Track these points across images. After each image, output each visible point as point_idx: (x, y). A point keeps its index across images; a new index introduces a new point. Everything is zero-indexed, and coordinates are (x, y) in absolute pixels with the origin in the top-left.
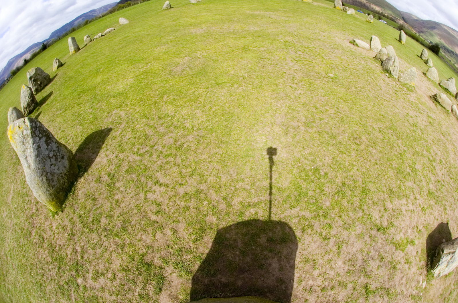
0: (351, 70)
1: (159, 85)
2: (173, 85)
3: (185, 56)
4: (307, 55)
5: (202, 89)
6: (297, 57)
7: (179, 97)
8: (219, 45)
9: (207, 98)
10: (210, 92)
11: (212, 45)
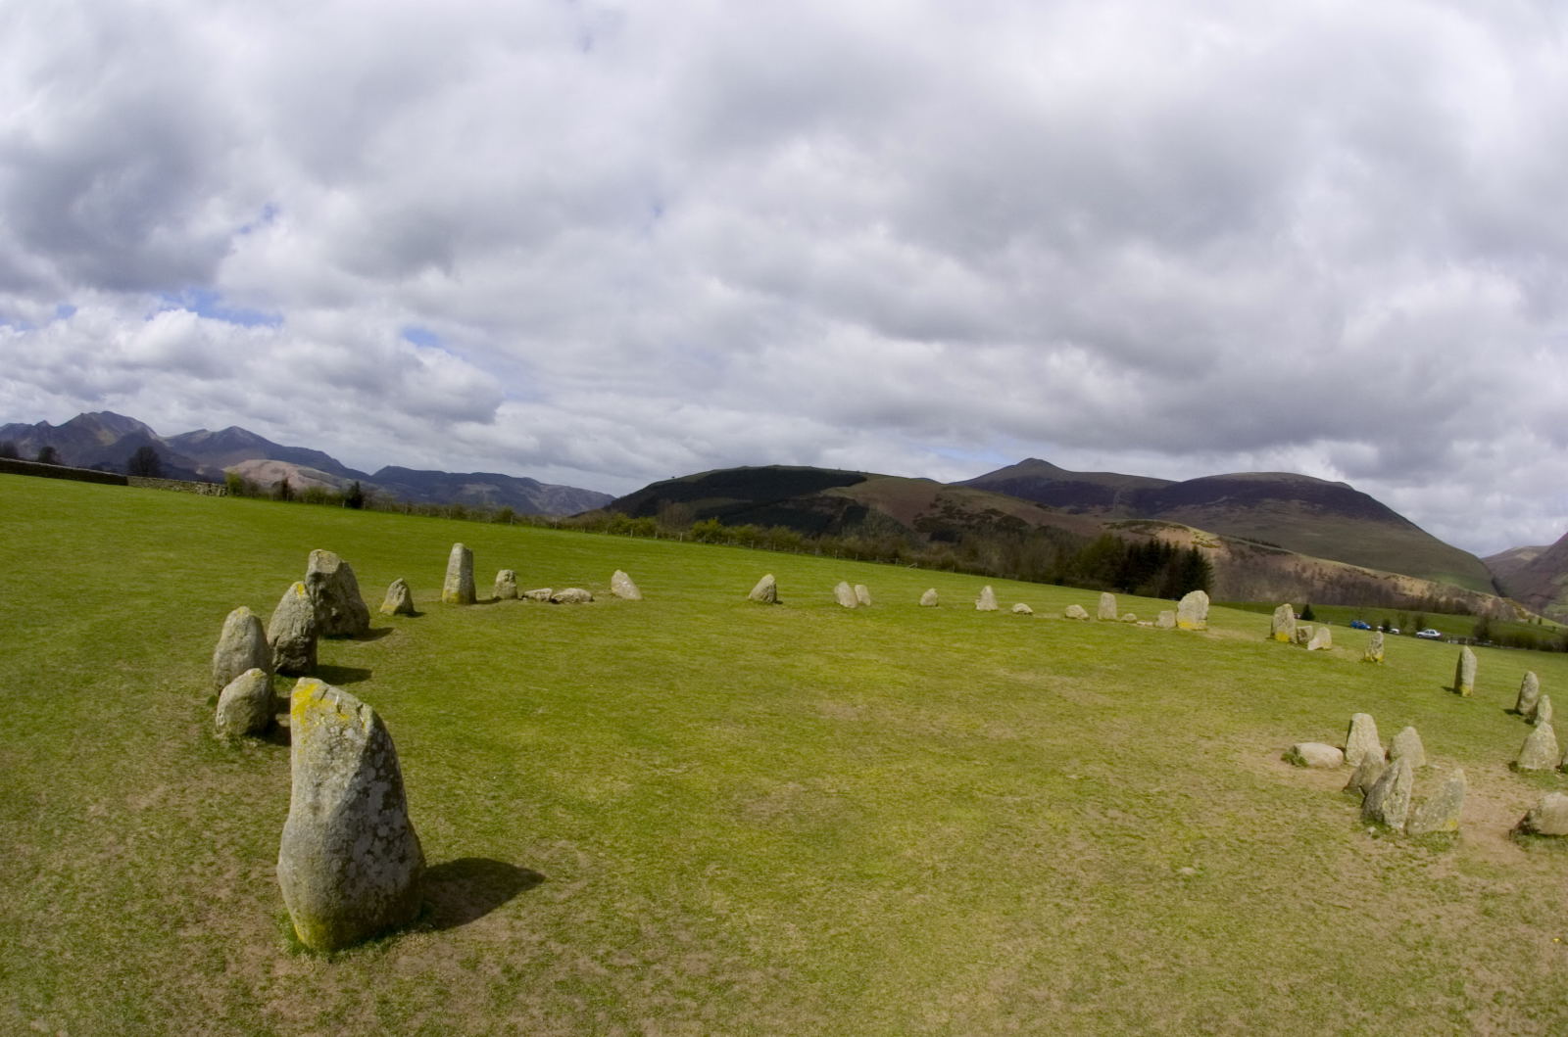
0: (1255, 847)
1: (700, 832)
2: (740, 846)
3: (789, 779)
4: (1134, 818)
5: (814, 878)
6: (1101, 826)
7: (751, 879)
8: (890, 771)
9: (824, 903)
10: (835, 890)
11: (872, 764)
